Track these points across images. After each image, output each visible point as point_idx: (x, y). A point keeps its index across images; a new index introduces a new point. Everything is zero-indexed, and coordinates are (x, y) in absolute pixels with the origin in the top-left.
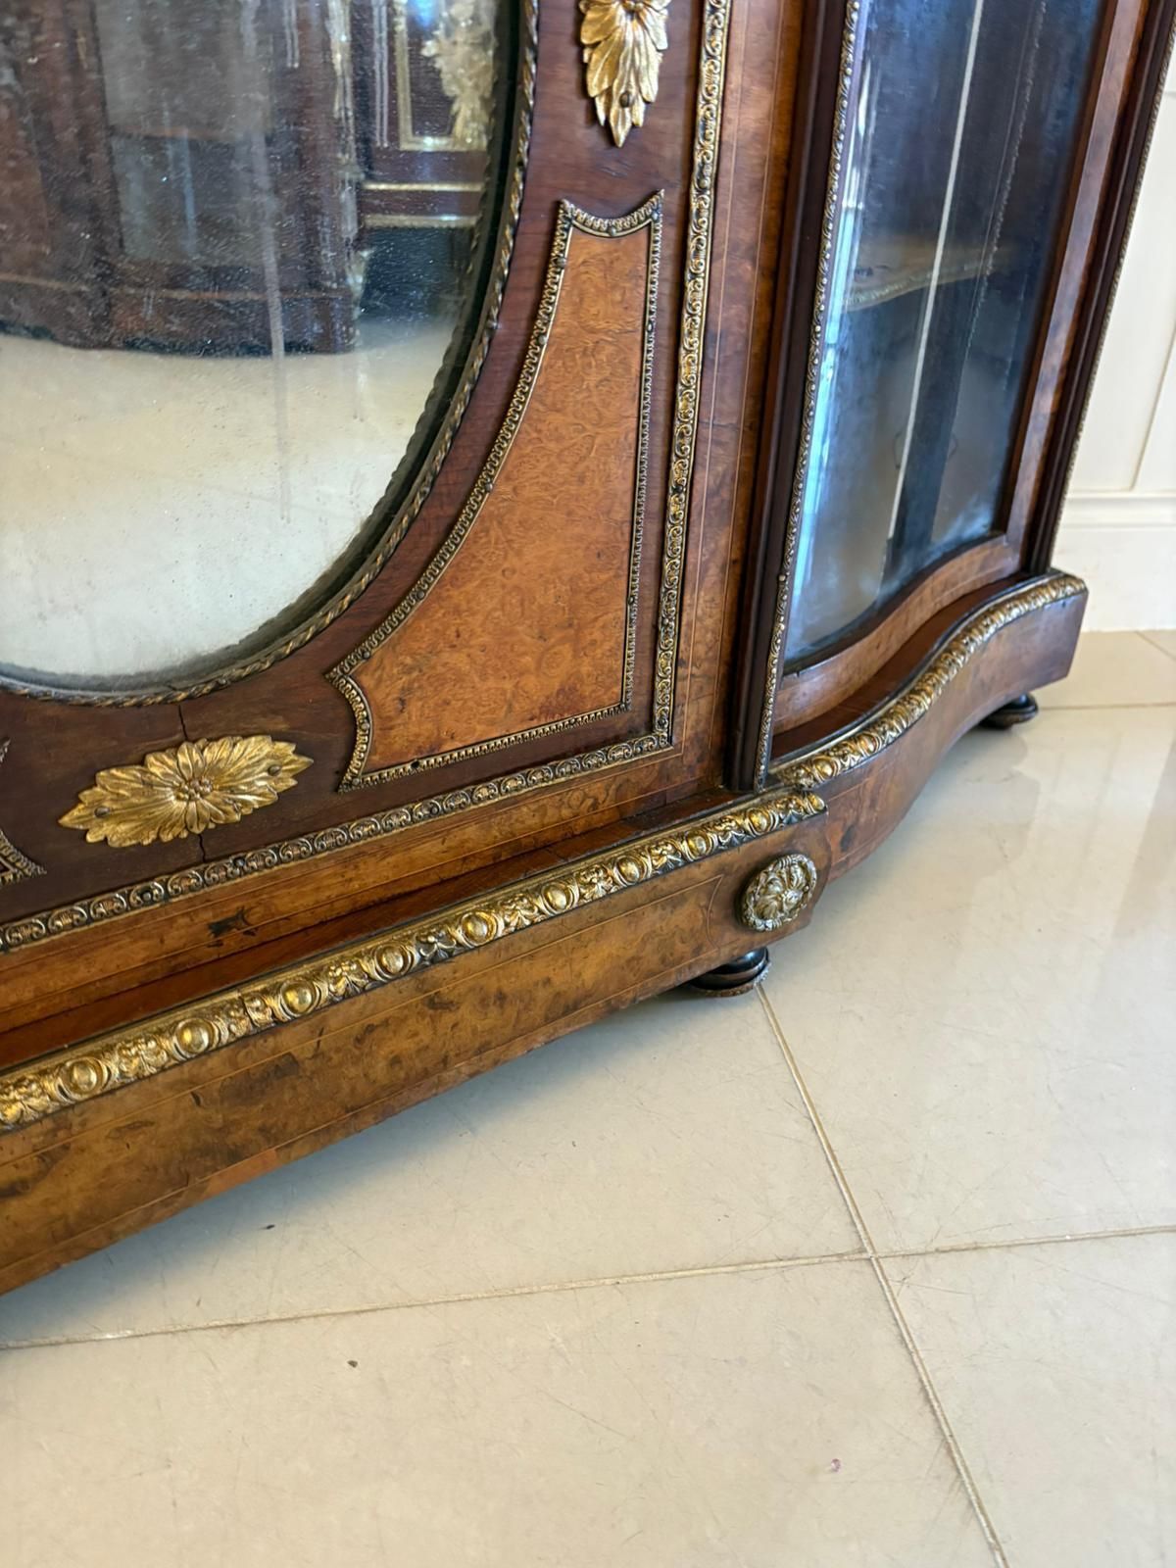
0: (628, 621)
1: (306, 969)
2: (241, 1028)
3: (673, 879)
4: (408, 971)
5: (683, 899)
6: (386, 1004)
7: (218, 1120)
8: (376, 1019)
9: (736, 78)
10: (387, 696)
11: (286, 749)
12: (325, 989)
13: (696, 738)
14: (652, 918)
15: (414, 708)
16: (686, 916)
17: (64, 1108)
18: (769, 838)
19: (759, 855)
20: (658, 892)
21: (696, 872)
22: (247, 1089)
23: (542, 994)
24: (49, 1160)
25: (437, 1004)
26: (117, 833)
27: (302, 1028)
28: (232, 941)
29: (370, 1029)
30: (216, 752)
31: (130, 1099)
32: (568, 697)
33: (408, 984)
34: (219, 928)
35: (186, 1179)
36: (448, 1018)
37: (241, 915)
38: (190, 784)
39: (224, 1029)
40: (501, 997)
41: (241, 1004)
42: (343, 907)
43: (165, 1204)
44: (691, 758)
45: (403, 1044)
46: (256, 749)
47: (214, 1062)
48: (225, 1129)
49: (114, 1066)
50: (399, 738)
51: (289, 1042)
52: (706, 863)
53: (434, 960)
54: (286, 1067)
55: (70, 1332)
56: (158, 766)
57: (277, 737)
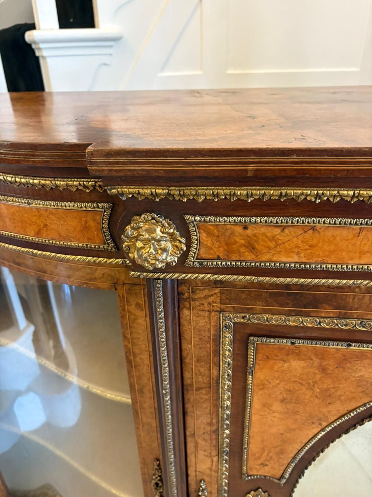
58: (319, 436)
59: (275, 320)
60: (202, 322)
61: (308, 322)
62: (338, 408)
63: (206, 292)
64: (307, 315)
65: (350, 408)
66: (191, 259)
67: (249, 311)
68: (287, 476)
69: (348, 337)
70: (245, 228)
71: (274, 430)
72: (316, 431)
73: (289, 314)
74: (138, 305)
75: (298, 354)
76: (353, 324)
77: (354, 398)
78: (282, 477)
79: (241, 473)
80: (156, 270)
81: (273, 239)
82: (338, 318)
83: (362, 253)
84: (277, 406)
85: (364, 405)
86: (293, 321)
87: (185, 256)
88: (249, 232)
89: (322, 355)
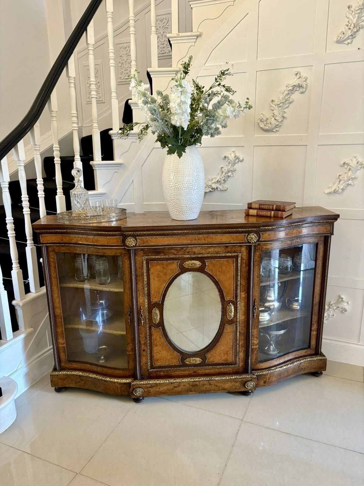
0: (233, 354)
1: (200, 377)
2: (193, 380)
3: (236, 380)
4: (208, 380)
5: (237, 382)
6: (205, 382)
7: (191, 388)
8: (205, 384)
9: (241, 316)
10: (209, 357)
11: (201, 359)
12: (201, 379)
13: (242, 367)
14: (233, 383)
15: (211, 358)
16: (237, 384)
17: (180, 382)
18: (248, 379)
19: (247, 380)
20: (235, 381)
21: (239, 380)
22: (193, 386)
23: (221, 387)
24: (179, 386)
25: (210, 384)
26: (188, 363)
27: (198, 382)
28: (195, 374)
29: (204, 384)
30: (195, 359)
31: (185, 383)
32: (226, 360)
33: (208, 381)
34: (194, 372)
35: (188, 392)
36: (211, 386)
37: (196, 372)
38: (193, 360)
39: (192, 380)
40: (217, 386)
41: (194, 379)
42: (204, 373)
43: (186, 393)
44: (241, 368)
45: (207, 387)
46: (198, 359)
47: (191, 382)
48: (191, 389)
49: (184, 380)
50: (210, 360)
51: (197, 383)
52: (240, 379)
53: (210, 380)
54: (196, 385)
55: (177, 402)
56: (191, 359)
57: (200, 358)
58: (166, 286)
59: (153, 257)
60: (140, 259)
61: (159, 257)
62: (168, 277)
63: (140, 252)
64: (158, 255)
65: (171, 277)
66: (137, 245)
67: (148, 256)
68: (161, 300)
69: (167, 260)
70: (146, 238)
71: (156, 286)
72: (165, 284)
73: (155, 255)
74: (126, 259)
75: (158, 264)
76: (167, 256)
77: (171, 274)
78: (160, 301)
79: (151, 302)
80: (132, 247)
81: (150, 240)
82: (164, 255)
83: (164, 242)
84: (156, 279)
85: (173, 275)
86: (157, 257)
87: (136, 244)
88: (147, 239)
89: (163, 264)
